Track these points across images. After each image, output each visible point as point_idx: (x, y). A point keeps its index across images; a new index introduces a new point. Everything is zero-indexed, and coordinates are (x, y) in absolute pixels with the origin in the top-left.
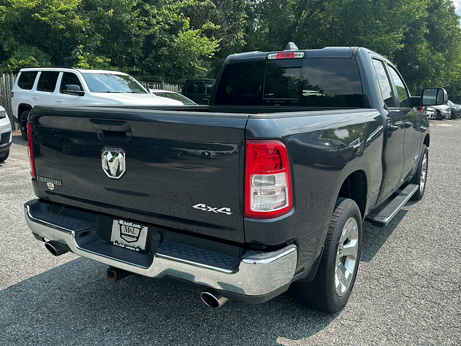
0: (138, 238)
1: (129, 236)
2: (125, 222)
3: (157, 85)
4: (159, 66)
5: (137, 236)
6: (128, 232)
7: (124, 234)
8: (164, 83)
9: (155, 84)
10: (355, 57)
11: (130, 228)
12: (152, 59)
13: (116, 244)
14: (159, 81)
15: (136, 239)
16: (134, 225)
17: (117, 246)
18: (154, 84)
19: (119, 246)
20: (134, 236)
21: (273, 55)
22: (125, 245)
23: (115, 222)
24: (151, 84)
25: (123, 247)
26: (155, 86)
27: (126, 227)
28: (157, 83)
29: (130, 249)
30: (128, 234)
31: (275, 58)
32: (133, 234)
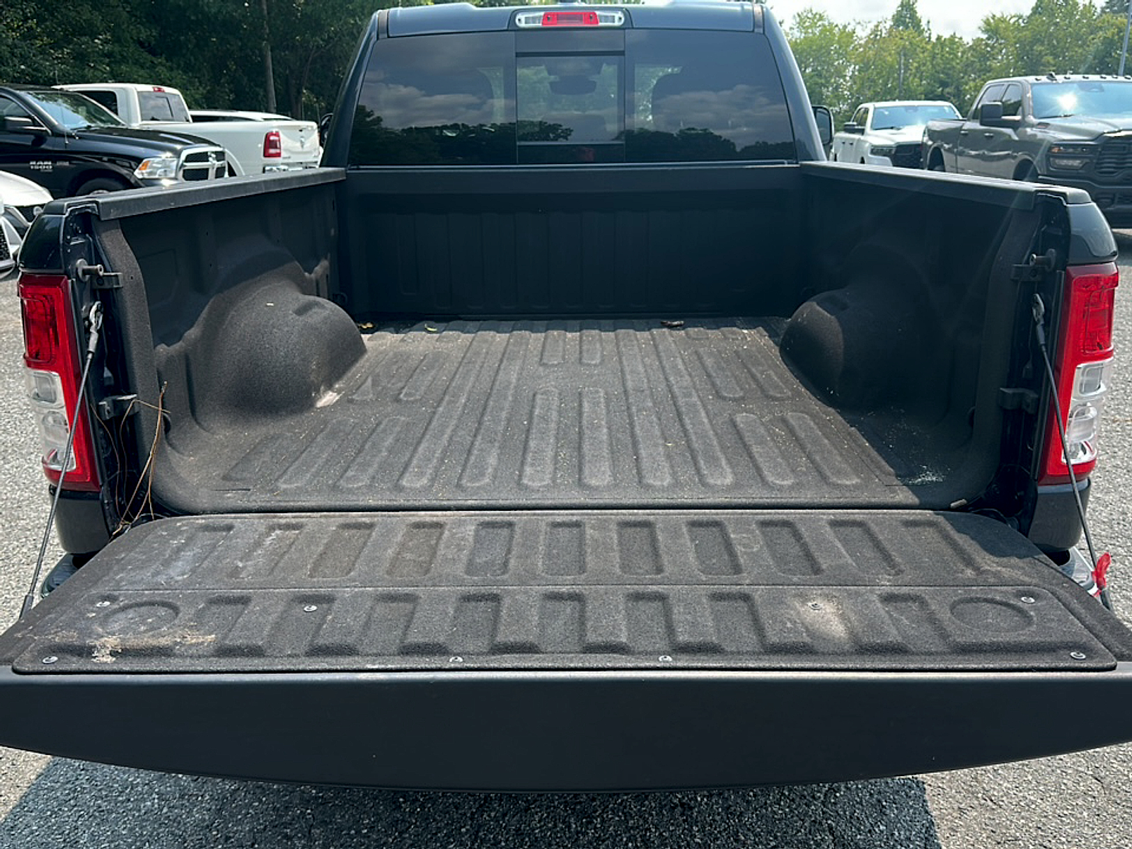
10: (761, 31)
21: (531, 15)
31: (540, 25)
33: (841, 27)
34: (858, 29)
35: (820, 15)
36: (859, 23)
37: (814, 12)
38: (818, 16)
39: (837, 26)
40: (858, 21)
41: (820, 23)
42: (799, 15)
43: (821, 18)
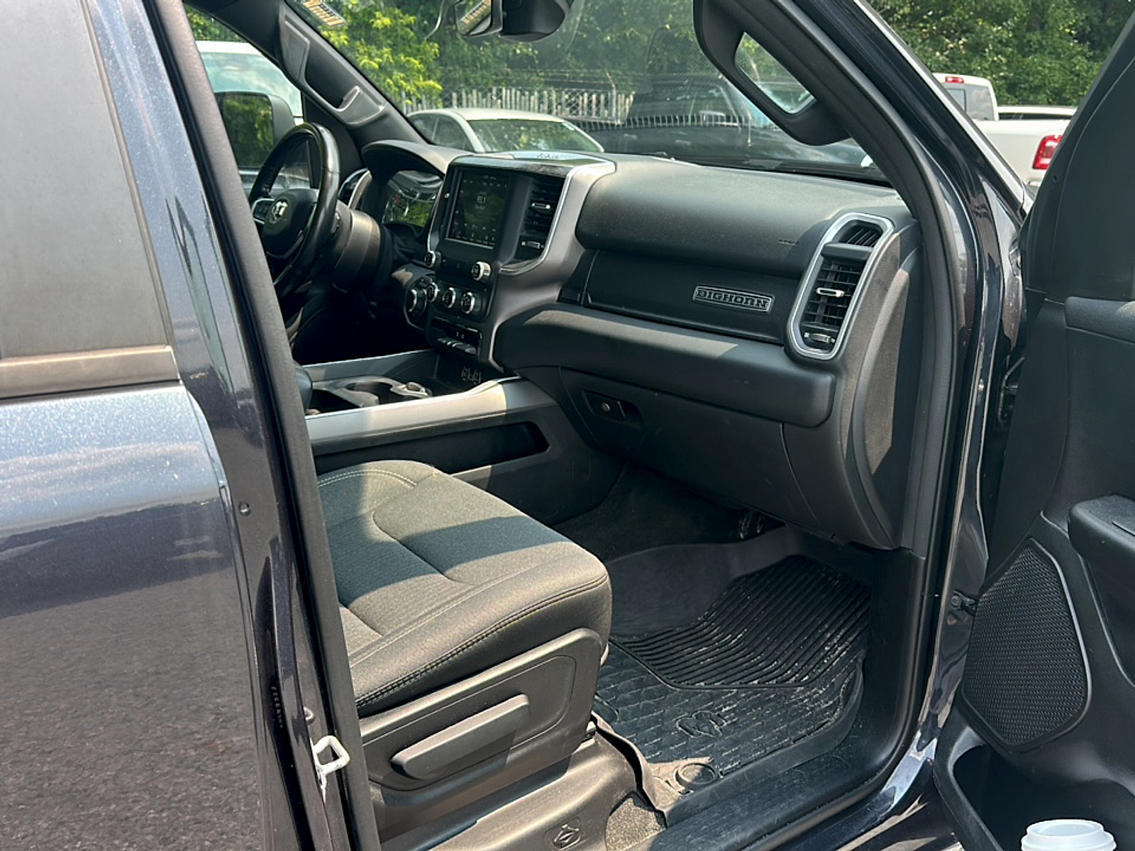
3: (594, 97)
4: (609, 38)
8: (614, 92)
9: (586, 95)
12: (592, 19)
14: (599, 86)
18: (582, 94)
24: (574, 94)
26: (586, 101)
28: (592, 90)
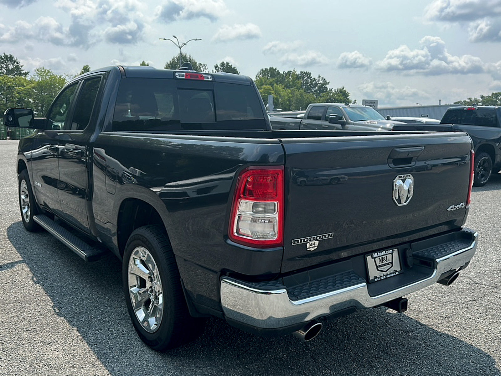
0: (392, 263)
1: (385, 265)
2: (379, 254)
5: (391, 261)
6: (383, 262)
7: (380, 266)
11: (383, 257)
13: (378, 280)
15: (391, 265)
16: (387, 251)
17: (379, 280)
19: (381, 280)
20: (388, 263)
22: (386, 276)
23: (369, 258)
25: (385, 279)
27: (379, 258)
29: (391, 277)
30: (383, 263)
32: (387, 261)
33: (59, 77)
34: (67, 78)
35: (48, 71)
36: (67, 75)
37: (45, 69)
38: (47, 71)
39: (57, 76)
40: (66, 74)
41: (49, 74)
42: (38, 70)
43: (49, 72)
